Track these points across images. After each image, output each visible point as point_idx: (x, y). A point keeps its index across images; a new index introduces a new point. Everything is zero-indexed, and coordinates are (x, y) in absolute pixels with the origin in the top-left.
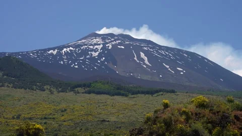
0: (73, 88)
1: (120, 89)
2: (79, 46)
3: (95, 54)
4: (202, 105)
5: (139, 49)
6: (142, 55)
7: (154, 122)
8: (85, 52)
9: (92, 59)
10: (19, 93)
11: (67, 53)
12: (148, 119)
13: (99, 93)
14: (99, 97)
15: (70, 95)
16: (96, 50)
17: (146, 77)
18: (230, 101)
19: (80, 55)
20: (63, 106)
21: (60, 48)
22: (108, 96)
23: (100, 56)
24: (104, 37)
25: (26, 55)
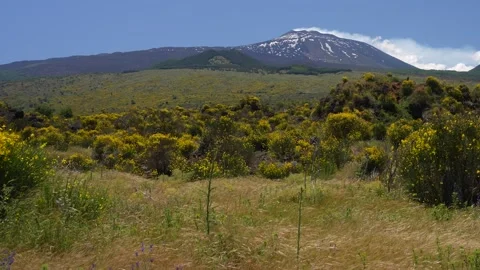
0: (279, 70)
1: (312, 70)
2: (281, 40)
3: (293, 46)
4: (370, 80)
5: (324, 41)
6: (327, 45)
7: (337, 92)
8: (286, 44)
9: (292, 50)
10: (241, 75)
11: (273, 46)
12: (333, 91)
13: (296, 73)
14: (297, 76)
15: (276, 75)
16: (294, 43)
17: (331, 61)
18: (390, 76)
19: (282, 47)
20: (271, 83)
21: (269, 42)
22: (303, 76)
23: (297, 47)
24: (299, 33)
25: (244, 48)
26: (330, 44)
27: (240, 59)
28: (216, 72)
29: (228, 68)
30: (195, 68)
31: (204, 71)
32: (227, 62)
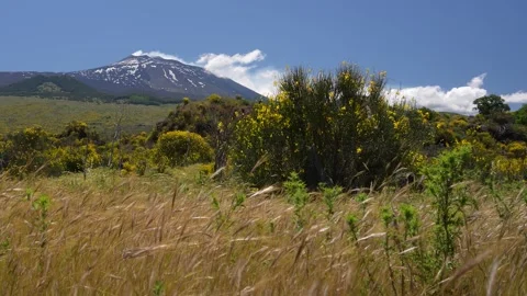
0: (115, 99)
1: (153, 101)
2: (117, 66)
3: (133, 72)
4: (216, 101)
5: (169, 68)
6: (171, 72)
7: (177, 115)
8: (125, 71)
9: (131, 76)
10: (73, 104)
11: (110, 72)
12: (171, 114)
13: (136, 103)
14: (138, 106)
15: (113, 105)
16: (133, 69)
17: (174, 90)
18: (238, 98)
19: (121, 73)
20: (108, 114)
21: (105, 68)
22: (142, 106)
23: (137, 74)
24: (139, 58)
25: (78, 74)
26: (174, 71)
27: (72, 86)
28: (46, 100)
29: (59, 96)
30: (23, 95)
31: (32, 99)
32: (57, 89)
